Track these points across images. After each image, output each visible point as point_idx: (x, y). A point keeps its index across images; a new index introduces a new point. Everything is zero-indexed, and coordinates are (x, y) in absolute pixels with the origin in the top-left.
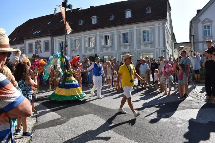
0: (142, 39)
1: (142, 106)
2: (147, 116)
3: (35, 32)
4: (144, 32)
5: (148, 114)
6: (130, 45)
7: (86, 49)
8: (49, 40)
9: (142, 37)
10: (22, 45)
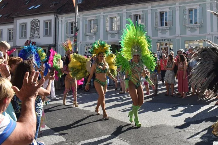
0: (188, 21)
1: (185, 121)
2: (192, 137)
3: (30, 7)
4: (191, 11)
5: (192, 135)
6: (170, 29)
7: (106, 33)
8: (51, 20)
9: (187, 17)
10: (11, 26)
